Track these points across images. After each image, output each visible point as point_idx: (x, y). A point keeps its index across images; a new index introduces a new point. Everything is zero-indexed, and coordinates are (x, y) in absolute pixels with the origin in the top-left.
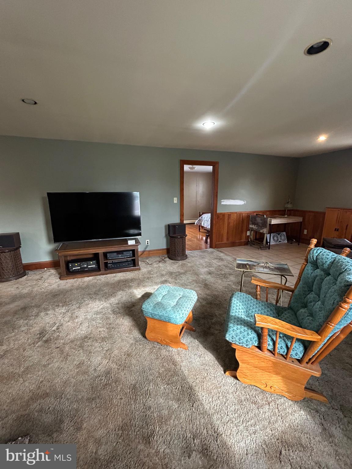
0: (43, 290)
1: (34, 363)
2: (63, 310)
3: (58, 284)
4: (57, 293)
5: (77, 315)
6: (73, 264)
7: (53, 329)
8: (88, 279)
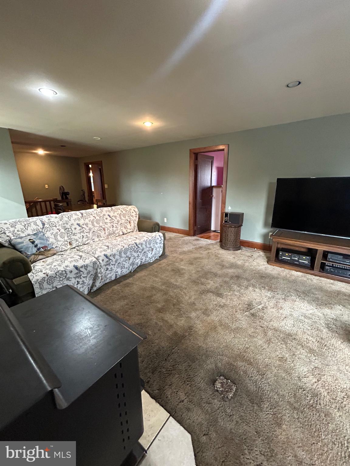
0: (252, 267)
1: (242, 327)
2: (269, 294)
3: (265, 267)
4: (264, 275)
5: (282, 306)
6: (284, 253)
7: (259, 307)
8: (296, 274)
